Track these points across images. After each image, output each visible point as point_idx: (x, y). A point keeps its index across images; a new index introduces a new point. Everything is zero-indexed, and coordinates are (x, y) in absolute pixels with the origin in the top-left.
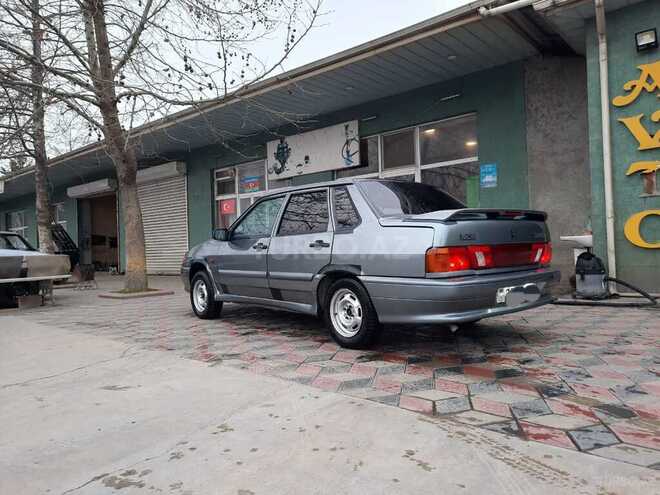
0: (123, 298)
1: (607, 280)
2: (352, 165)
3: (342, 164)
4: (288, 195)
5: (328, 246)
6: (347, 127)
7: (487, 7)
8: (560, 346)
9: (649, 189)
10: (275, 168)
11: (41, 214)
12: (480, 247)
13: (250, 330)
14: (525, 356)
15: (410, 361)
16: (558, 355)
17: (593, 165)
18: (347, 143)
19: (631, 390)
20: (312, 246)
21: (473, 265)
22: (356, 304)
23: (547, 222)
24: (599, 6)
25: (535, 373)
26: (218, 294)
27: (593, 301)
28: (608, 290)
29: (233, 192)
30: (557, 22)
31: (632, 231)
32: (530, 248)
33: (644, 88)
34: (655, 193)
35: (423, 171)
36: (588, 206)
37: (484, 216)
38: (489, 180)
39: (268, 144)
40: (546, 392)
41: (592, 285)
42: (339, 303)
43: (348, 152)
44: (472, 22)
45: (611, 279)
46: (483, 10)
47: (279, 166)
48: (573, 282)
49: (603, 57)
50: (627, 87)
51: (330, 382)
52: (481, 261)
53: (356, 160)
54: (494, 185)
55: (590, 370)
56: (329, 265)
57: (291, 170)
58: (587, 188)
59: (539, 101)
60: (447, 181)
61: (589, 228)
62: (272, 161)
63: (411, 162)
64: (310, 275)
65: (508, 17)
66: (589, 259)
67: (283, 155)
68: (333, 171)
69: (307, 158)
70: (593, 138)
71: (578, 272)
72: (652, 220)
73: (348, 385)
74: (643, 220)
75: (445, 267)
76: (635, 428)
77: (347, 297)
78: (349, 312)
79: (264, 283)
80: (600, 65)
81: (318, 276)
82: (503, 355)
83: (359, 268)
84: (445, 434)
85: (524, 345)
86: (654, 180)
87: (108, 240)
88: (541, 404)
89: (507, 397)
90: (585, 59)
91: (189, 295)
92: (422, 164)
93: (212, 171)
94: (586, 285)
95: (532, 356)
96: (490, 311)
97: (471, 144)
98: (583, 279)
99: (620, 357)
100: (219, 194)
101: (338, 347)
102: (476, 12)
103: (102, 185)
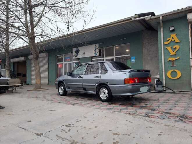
0: (35, 91)
1: (163, 87)
2: (97, 55)
3: (94, 55)
4: (87, 64)
5: (99, 77)
6: (95, 45)
7: (134, 18)
8: (154, 101)
9: (173, 64)
10: (75, 55)
11: (7, 67)
12: (136, 78)
13: (76, 98)
14: (146, 103)
15: (120, 105)
16: (154, 103)
17: (160, 58)
18: (96, 49)
19: (170, 109)
20: (95, 77)
21: (135, 82)
22: (106, 91)
23: (150, 72)
24: (161, 20)
25: (149, 106)
26: (67, 89)
27: (160, 92)
28: (163, 89)
29: (62, 62)
30: (151, 23)
31: (169, 75)
32: (147, 79)
33: (172, 40)
34: (174, 65)
35: (116, 58)
36: (158, 68)
37: (137, 71)
38: (133, 60)
39: (73, 49)
40: (152, 110)
41: (159, 88)
42: (102, 91)
43: (96, 52)
44: (130, 22)
45: (164, 86)
46: (133, 19)
47: (76, 55)
48: (155, 87)
49: (162, 32)
50: (168, 39)
51: (104, 109)
52: (136, 81)
53: (98, 54)
54: (135, 62)
55: (161, 106)
56: (100, 82)
57: (79, 56)
58: (158, 64)
59: (146, 41)
60: (121, 60)
61: (158, 74)
62: (74, 53)
63: (113, 55)
64: (94, 84)
65: (140, 21)
66: (159, 81)
67: (77, 52)
68: (91, 57)
69: (84, 53)
70: (159, 51)
71: (156, 85)
72: (174, 72)
73: (108, 109)
74: (171, 72)
75: (129, 82)
76: (171, 116)
77: (104, 90)
78: (105, 93)
79: (81, 86)
80: (161, 34)
81: (97, 84)
82: (141, 103)
83: (108, 82)
84: (133, 117)
85: (145, 101)
86: (174, 62)
87: (22, 74)
88: (151, 112)
89: (144, 111)
90: (158, 32)
91: (58, 90)
92: (116, 56)
93: (56, 56)
94: (158, 88)
95: (148, 103)
96: (138, 93)
97: (127, 50)
98: (157, 86)
99: (167, 104)
100: (58, 62)
101: (102, 102)
102: (131, 19)
103: (22, 59)
